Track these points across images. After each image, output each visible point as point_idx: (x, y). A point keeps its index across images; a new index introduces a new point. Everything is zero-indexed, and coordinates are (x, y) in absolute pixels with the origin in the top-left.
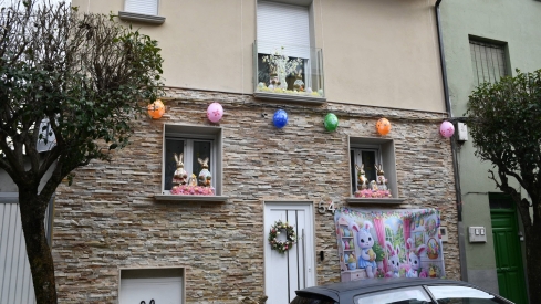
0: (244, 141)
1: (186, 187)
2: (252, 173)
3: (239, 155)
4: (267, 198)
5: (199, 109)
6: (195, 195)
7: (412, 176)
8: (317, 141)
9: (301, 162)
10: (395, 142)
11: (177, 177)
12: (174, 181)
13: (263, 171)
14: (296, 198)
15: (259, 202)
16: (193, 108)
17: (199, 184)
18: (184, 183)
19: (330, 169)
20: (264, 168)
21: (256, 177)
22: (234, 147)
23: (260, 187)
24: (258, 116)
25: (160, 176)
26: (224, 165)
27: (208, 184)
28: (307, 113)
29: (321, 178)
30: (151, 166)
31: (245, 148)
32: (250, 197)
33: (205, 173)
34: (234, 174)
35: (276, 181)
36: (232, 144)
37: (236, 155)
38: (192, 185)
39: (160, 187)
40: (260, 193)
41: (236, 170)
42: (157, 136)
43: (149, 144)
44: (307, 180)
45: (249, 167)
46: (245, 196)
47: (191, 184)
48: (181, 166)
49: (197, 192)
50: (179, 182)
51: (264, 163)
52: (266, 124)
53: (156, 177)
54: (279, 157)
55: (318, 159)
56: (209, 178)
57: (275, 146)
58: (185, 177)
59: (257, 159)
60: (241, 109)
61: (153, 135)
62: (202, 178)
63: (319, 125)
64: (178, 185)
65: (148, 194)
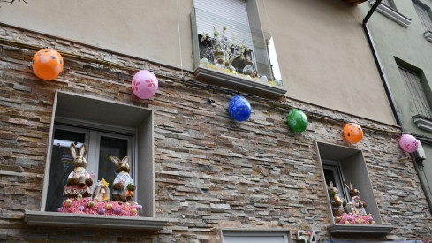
0: (184, 135)
1: (89, 201)
2: (200, 184)
3: (178, 155)
4: (225, 224)
5: (117, 79)
6: (107, 216)
7: (388, 197)
8: (281, 144)
9: (265, 171)
10: (364, 154)
11: (75, 183)
12: (68, 191)
13: (214, 182)
14: (266, 226)
15: (213, 232)
16: (107, 77)
17: (114, 198)
18: (86, 195)
19: (302, 184)
20: (216, 177)
21: (206, 190)
22: (171, 142)
23: (213, 206)
24: (203, 102)
25: (40, 180)
26: (156, 168)
27: (129, 199)
28: (264, 107)
29: (293, 196)
30: (24, 160)
31: (187, 144)
32: (199, 222)
33: (125, 179)
34: (172, 182)
35: (236, 198)
36: (167, 136)
37: (174, 154)
38: (102, 198)
39: (38, 200)
40: (214, 216)
41: (175, 177)
42: (41, 109)
43: (25, 122)
44: (276, 198)
45: (194, 174)
46: (192, 221)
47: (99, 197)
48: (82, 165)
49: (110, 210)
50: (76, 191)
51: (216, 169)
52: (214, 114)
53: (31, 180)
54: (236, 162)
55: (286, 169)
56: (131, 188)
57: (229, 145)
58: (89, 183)
59: (206, 163)
60: (179, 88)
61: (34, 108)
62: (118, 188)
63: (279, 125)
64: (74, 196)
65: (11, 214)
